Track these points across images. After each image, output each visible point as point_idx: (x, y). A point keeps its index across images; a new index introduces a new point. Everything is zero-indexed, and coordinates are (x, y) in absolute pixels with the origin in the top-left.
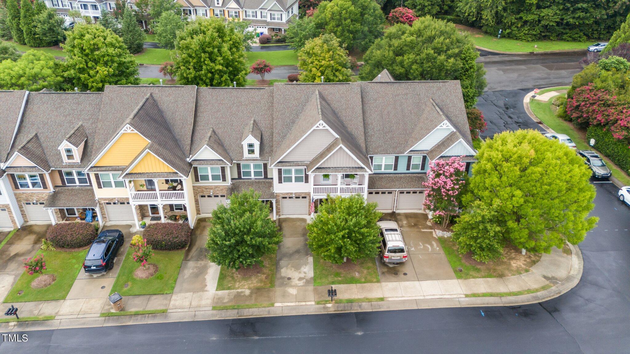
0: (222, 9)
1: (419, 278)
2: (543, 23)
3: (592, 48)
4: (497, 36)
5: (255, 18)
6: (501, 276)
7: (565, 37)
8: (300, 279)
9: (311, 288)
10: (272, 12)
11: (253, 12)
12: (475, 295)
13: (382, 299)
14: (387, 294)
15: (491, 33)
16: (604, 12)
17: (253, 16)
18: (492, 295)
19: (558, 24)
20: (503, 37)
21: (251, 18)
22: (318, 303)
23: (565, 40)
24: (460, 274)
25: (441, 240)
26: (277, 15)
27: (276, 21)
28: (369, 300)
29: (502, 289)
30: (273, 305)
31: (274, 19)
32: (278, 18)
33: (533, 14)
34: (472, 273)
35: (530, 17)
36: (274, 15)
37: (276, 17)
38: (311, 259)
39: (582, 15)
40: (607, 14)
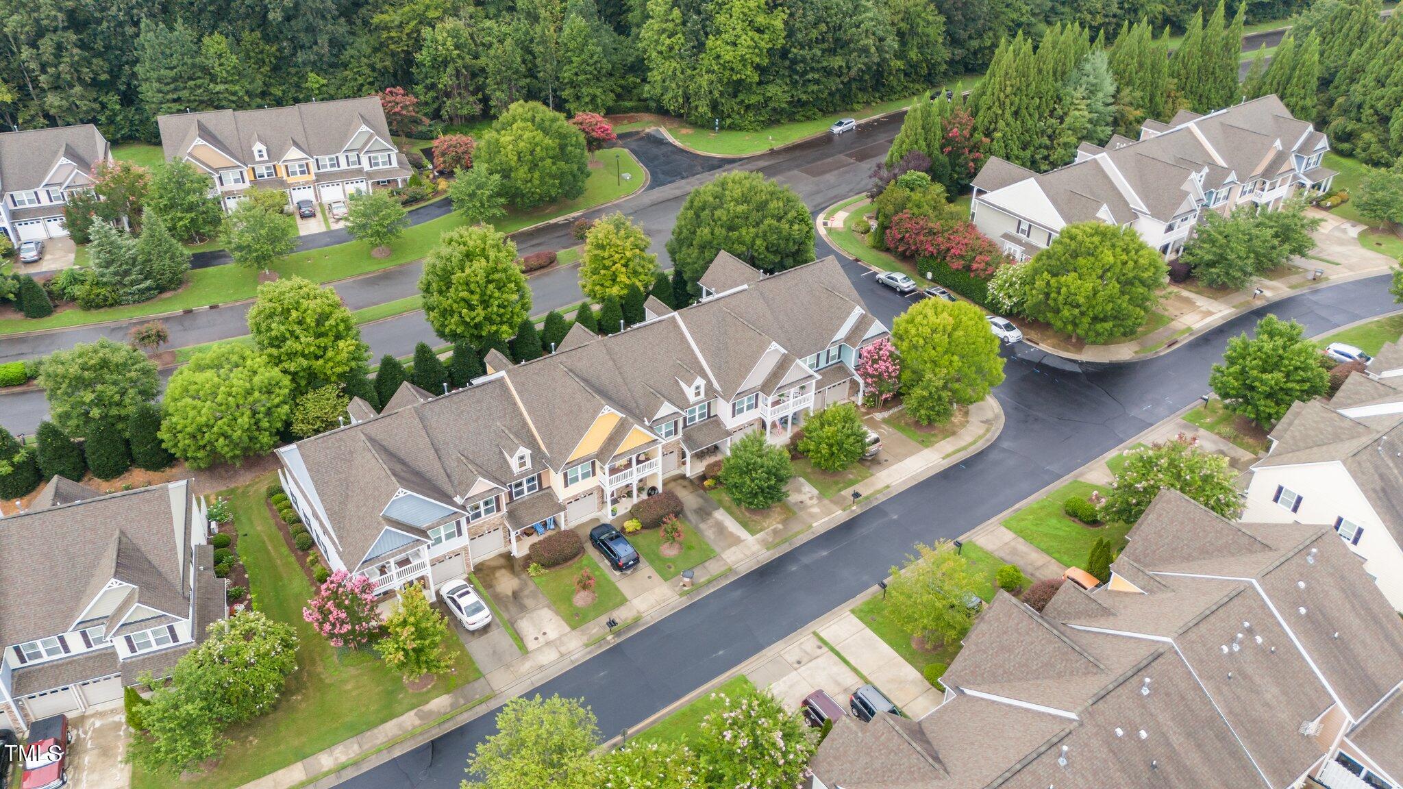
0: (271, 164)
1: (900, 458)
2: (771, 105)
3: (837, 130)
4: (713, 129)
5: (336, 169)
6: (954, 433)
7: (797, 117)
8: (811, 498)
9: (826, 502)
10: (372, 155)
11: (331, 159)
12: (948, 456)
13: (888, 487)
14: (888, 482)
15: (703, 125)
16: (838, 80)
17: (333, 166)
18: (959, 450)
19: (789, 103)
20: (722, 128)
21: (329, 169)
22: (844, 510)
23: (799, 121)
24: (925, 443)
25: (885, 421)
26: (381, 157)
27: (381, 167)
28: (879, 491)
29: (962, 444)
30: (811, 526)
31: (377, 164)
32: (384, 163)
33: (754, 93)
34: (933, 439)
35: (753, 99)
36: (376, 158)
37: (380, 161)
38: (802, 480)
39: (815, 88)
40: (842, 82)
